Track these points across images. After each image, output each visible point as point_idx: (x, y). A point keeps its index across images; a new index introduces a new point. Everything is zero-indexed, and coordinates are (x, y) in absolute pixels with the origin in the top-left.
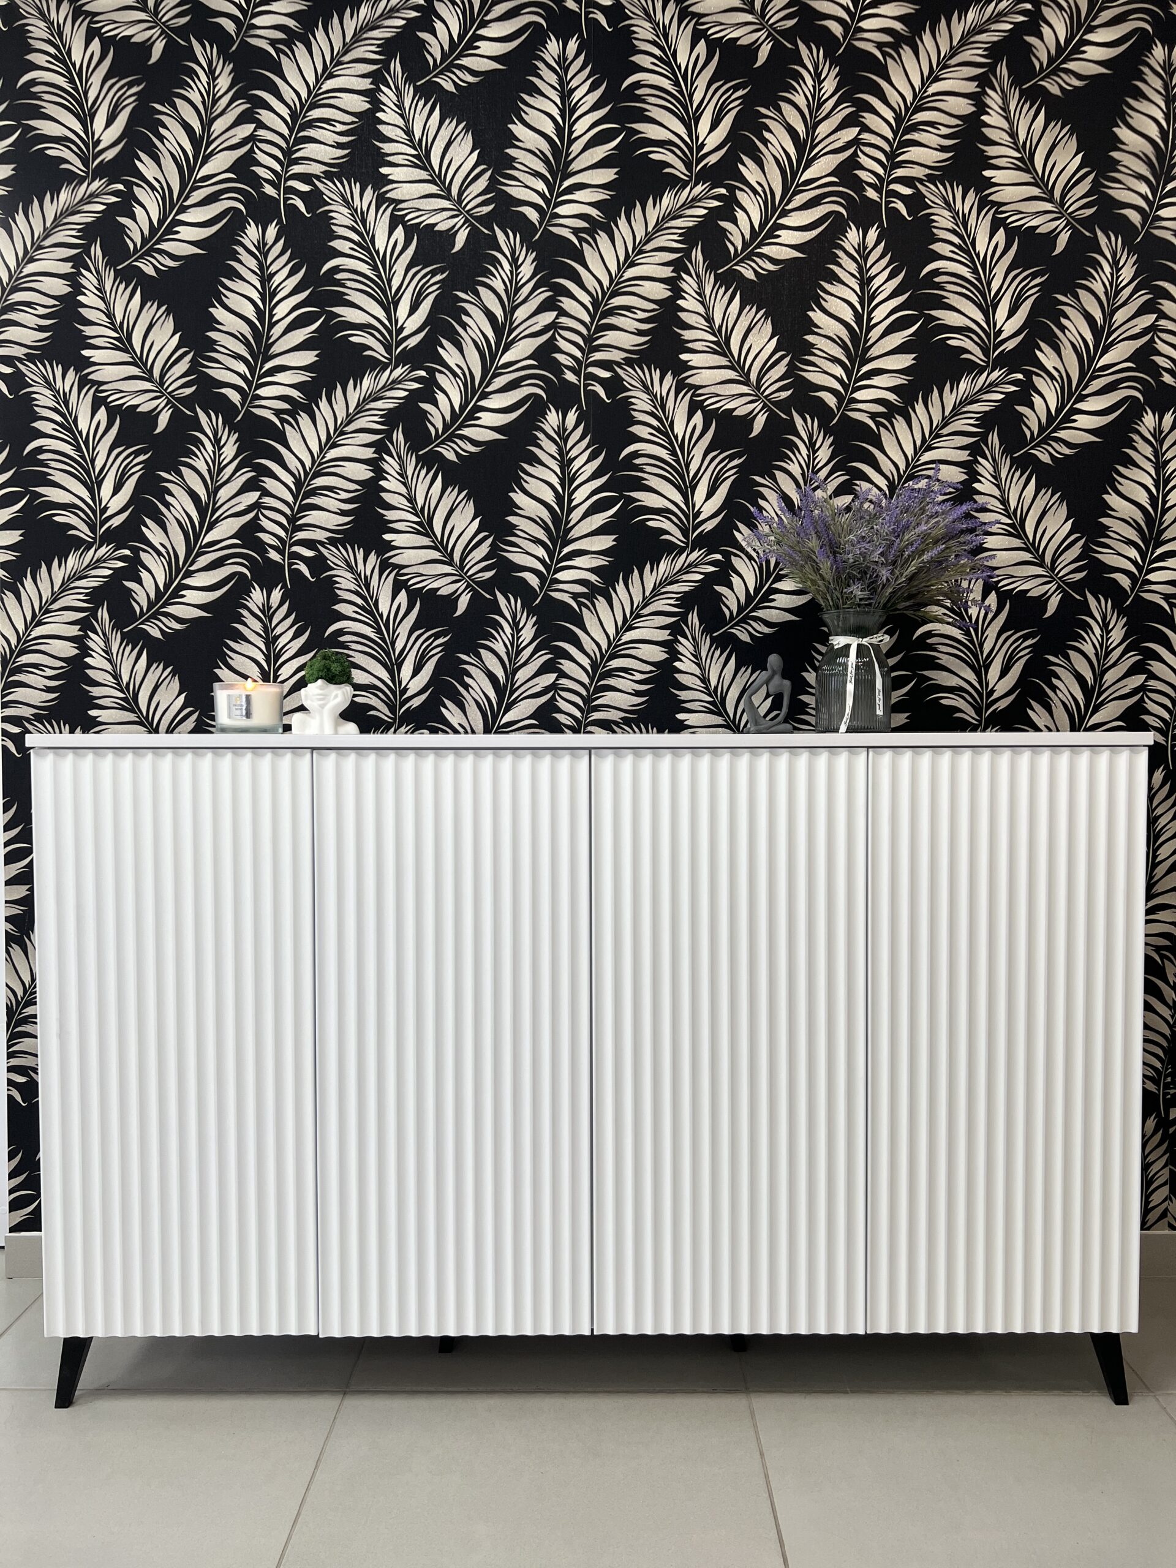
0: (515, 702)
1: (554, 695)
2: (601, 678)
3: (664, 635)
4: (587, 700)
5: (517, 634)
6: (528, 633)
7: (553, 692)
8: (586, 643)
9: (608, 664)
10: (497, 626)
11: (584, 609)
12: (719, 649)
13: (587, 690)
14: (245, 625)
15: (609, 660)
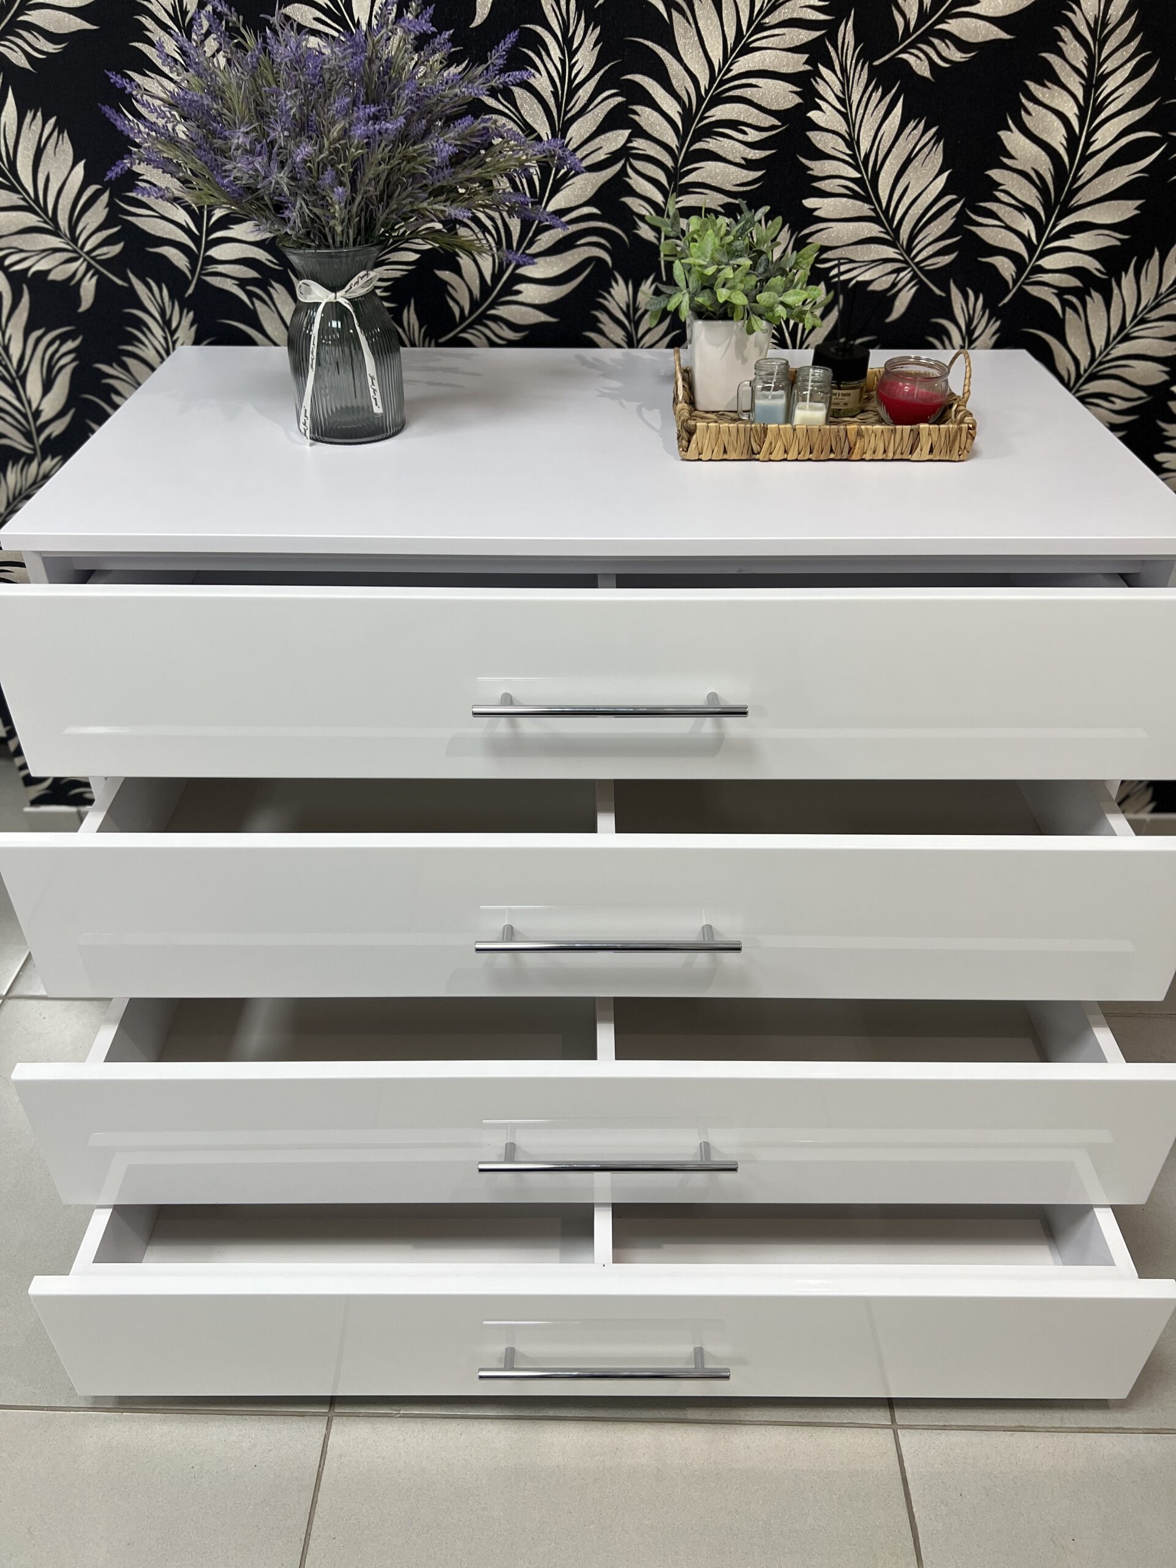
0: (566, 178)
1: (624, 166)
2: (697, 138)
3: (797, 63)
4: (673, 175)
5: (570, 60)
6: (585, 59)
7: (623, 162)
8: (676, 76)
9: (706, 115)
10: (538, 44)
11: (675, 14)
12: (880, 90)
13: (675, 158)
14: (151, 43)
15: (707, 109)
